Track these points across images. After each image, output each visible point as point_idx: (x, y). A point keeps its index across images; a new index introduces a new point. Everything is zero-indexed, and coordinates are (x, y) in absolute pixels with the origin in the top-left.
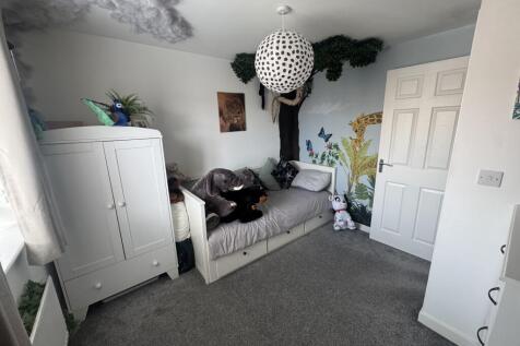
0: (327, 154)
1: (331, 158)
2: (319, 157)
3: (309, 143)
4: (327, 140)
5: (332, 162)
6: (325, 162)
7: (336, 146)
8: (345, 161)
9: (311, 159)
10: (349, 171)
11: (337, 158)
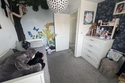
0: (38, 35)
1: (40, 36)
2: (35, 36)
3: (29, 33)
4: (37, 31)
5: (41, 37)
6: (38, 38)
7: (41, 32)
8: (45, 36)
9: (32, 38)
10: (46, 38)
11: (42, 35)
